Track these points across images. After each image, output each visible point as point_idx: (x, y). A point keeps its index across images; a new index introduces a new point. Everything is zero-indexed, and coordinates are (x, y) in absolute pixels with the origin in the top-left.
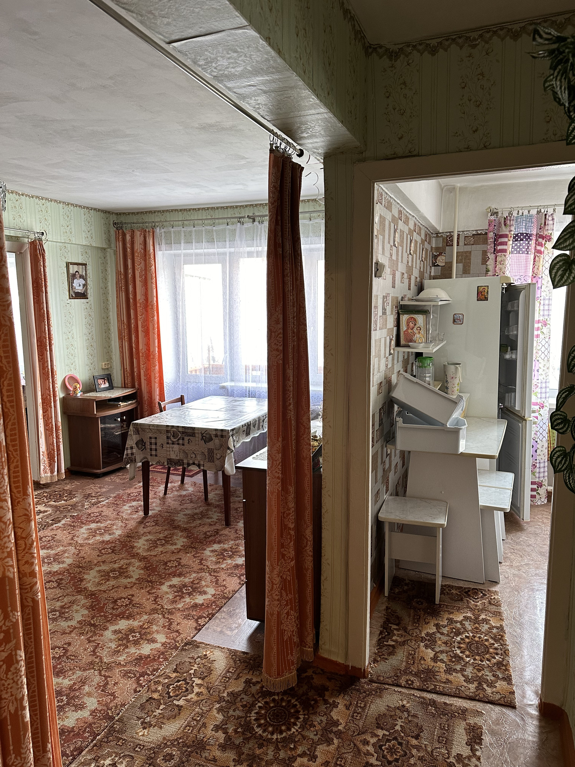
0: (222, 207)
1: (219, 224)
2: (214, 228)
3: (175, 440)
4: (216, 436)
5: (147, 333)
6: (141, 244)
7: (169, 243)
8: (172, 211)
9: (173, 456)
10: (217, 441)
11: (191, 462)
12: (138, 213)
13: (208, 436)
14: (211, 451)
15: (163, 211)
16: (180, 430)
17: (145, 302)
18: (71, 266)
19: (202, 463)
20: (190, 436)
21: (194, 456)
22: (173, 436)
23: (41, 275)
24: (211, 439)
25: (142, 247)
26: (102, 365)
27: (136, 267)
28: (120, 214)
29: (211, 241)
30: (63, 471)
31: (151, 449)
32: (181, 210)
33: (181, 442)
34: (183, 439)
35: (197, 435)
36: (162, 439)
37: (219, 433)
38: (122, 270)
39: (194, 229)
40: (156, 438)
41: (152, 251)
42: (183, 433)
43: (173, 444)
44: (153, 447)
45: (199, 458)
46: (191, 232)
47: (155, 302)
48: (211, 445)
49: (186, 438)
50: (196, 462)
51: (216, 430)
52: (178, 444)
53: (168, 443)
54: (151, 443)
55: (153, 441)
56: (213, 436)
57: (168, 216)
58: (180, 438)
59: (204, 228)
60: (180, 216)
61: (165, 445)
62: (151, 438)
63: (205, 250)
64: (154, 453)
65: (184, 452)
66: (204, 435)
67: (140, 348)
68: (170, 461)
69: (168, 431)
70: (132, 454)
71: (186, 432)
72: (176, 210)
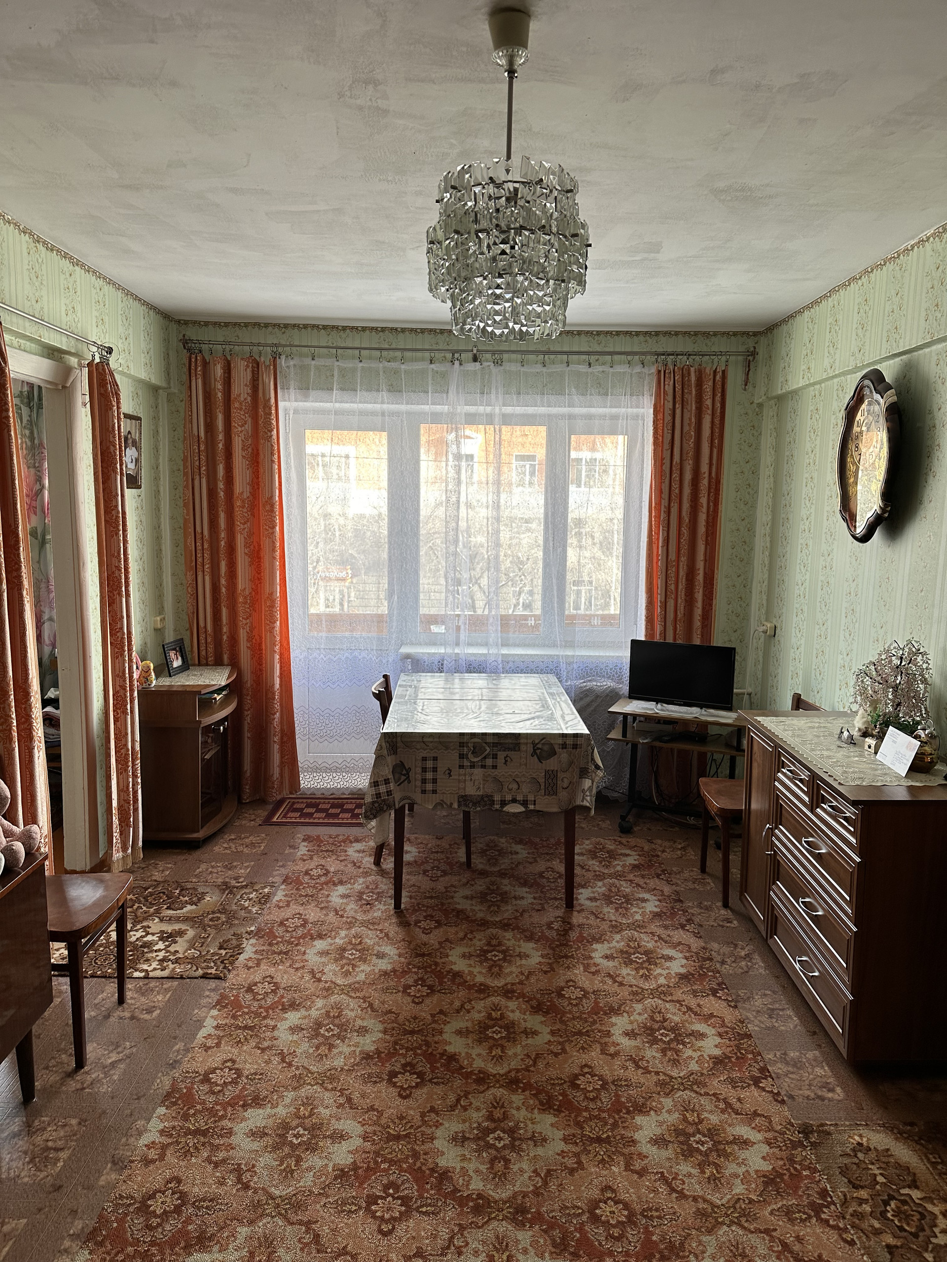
0: (412, 330)
1: (416, 360)
2: (403, 367)
3: (476, 760)
4: (564, 746)
5: (256, 557)
6: (246, 385)
7: (305, 388)
8: (305, 326)
9: (471, 790)
10: (564, 756)
11: (509, 797)
12: (227, 325)
13: (546, 748)
14: (551, 776)
15: (286, 326)
16: (490, 740)
17: (251, 498)
19: (531, 798)
20: (510, 749)
21: (515, 786)
22: (473, 753)
24: (552, 753)
25: (249, 391)
27: (234, 430)
28: (186, 323)
29: (394, 389)
30: (140, 844)
31: (424, 781)
32: (325, 327)
33: (489, 762)
34: (495, 757)
35: (523, 747)
36: (450, 759)
37: (570, 742)
38: (202, 434)
39: (361, 365)
40: (435, 759)
41: (273, 401)
42: (495, 745)
43: (473, 766)
44: (429, 775)
45: (525, 789)
46: (354, 370)
47: (277, 499)
48: (552, 764)
49: (501, 755)
50: (520, 798)
51: (564, 736)
52: (483, 767)
53: (461, 767)
54: (424, 770)
55: (430, 764)
56: (556, 747)
57: (297, 337)
58: (489, 754)
59: (381, 365)
60: (324, 339)
61: (455, 771)
62: (424, 759)
64: (429, 787)
65: (496, 780)
66: (539, 746)
68: (464, 800)
69: (462, 745)
70: (389, 793)
71: (500, 744)
72: (314, 326)
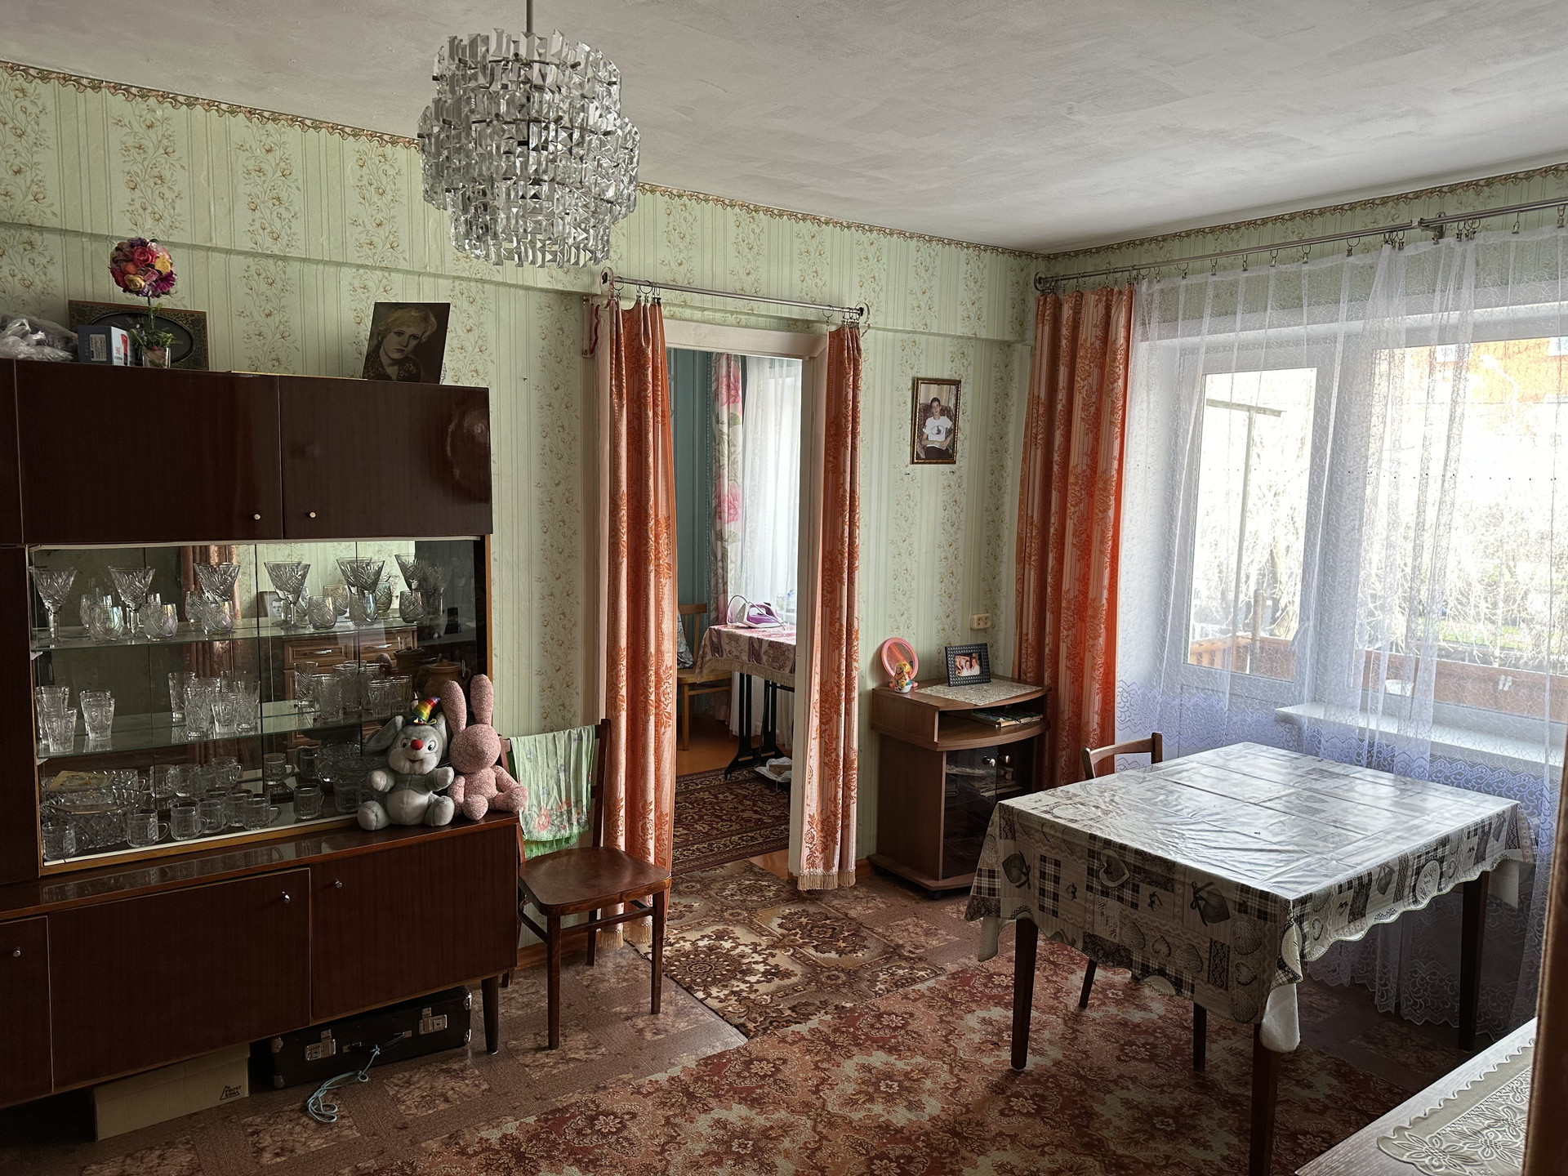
0: (1335, 209)
1: (1322, 255)
2: (1306, 268)
3: (1111, 884)
4: (1243, 908)
5: (1085, 550)
6: (1095, 326)
7: (1170, 320)
8: (1188, 234)
9: (1102, 931)
10: (1243, 925)
11: (1154, 964)
12: (1098, 250)
13: (1213, 901)
14: (1219, 952)
15: (1165, 238)
16: (1130, 859)
17: (1088, 472)
18: (922, 387)
19: (1187, 978)
20: (1158, 884)
21: (1164, 949)
22: (1106, 872)
23: (846, 408)
24: (1222, 914)
25: (1099, 333)
26: (972, 620)
27: (1077, 386)
28: (1056, 256)
29: (1292, 303)
30: (852, 867)
31: (1042, 892)
32: (1213, 230)
33: (1128, 894)
34: (1136, 889)
35: (1179, 889)
36: (1074, 871)
37: (1253, 903)
38: (1043, 395)
39: (1246, 274)
40: (1057, 863)
41: (1122, 341)
42: (1137, 870)
43: (1105, 893)
44: (1049, 886)
45: (1180, 959)
46: (1234, 284)
47: (1114, 473)
48: (1222, 932)
49: (1146, 890)
50: (1170, 971)
51: (1245, 889)
52: (1120, 899)
53: (1090, 888)
54: (1043, 875)
55: (1050, 869)
56: (1230, 906)
57: (1176, 250)
58: (1127, 882)
59: (1273, 270)
60: (1210, 245)
61: (1081, 892)
62: (1043, 859)
63: (1271, 332)
64: (1049, 903)
65: (1135, 926)
66: (1203, 894)
67: (1065, 586)
68: (1093, 943)
69: (1092, 854)
70: (992, 891)
71: (1145, 871)
72: (1199, 231)
